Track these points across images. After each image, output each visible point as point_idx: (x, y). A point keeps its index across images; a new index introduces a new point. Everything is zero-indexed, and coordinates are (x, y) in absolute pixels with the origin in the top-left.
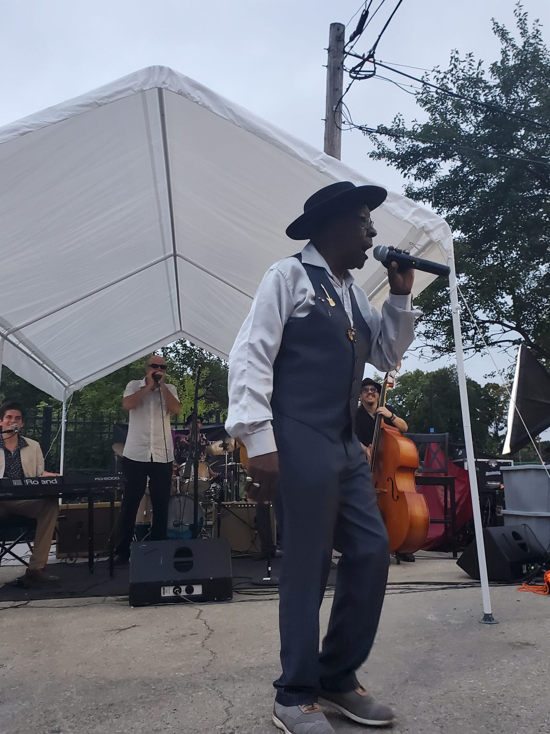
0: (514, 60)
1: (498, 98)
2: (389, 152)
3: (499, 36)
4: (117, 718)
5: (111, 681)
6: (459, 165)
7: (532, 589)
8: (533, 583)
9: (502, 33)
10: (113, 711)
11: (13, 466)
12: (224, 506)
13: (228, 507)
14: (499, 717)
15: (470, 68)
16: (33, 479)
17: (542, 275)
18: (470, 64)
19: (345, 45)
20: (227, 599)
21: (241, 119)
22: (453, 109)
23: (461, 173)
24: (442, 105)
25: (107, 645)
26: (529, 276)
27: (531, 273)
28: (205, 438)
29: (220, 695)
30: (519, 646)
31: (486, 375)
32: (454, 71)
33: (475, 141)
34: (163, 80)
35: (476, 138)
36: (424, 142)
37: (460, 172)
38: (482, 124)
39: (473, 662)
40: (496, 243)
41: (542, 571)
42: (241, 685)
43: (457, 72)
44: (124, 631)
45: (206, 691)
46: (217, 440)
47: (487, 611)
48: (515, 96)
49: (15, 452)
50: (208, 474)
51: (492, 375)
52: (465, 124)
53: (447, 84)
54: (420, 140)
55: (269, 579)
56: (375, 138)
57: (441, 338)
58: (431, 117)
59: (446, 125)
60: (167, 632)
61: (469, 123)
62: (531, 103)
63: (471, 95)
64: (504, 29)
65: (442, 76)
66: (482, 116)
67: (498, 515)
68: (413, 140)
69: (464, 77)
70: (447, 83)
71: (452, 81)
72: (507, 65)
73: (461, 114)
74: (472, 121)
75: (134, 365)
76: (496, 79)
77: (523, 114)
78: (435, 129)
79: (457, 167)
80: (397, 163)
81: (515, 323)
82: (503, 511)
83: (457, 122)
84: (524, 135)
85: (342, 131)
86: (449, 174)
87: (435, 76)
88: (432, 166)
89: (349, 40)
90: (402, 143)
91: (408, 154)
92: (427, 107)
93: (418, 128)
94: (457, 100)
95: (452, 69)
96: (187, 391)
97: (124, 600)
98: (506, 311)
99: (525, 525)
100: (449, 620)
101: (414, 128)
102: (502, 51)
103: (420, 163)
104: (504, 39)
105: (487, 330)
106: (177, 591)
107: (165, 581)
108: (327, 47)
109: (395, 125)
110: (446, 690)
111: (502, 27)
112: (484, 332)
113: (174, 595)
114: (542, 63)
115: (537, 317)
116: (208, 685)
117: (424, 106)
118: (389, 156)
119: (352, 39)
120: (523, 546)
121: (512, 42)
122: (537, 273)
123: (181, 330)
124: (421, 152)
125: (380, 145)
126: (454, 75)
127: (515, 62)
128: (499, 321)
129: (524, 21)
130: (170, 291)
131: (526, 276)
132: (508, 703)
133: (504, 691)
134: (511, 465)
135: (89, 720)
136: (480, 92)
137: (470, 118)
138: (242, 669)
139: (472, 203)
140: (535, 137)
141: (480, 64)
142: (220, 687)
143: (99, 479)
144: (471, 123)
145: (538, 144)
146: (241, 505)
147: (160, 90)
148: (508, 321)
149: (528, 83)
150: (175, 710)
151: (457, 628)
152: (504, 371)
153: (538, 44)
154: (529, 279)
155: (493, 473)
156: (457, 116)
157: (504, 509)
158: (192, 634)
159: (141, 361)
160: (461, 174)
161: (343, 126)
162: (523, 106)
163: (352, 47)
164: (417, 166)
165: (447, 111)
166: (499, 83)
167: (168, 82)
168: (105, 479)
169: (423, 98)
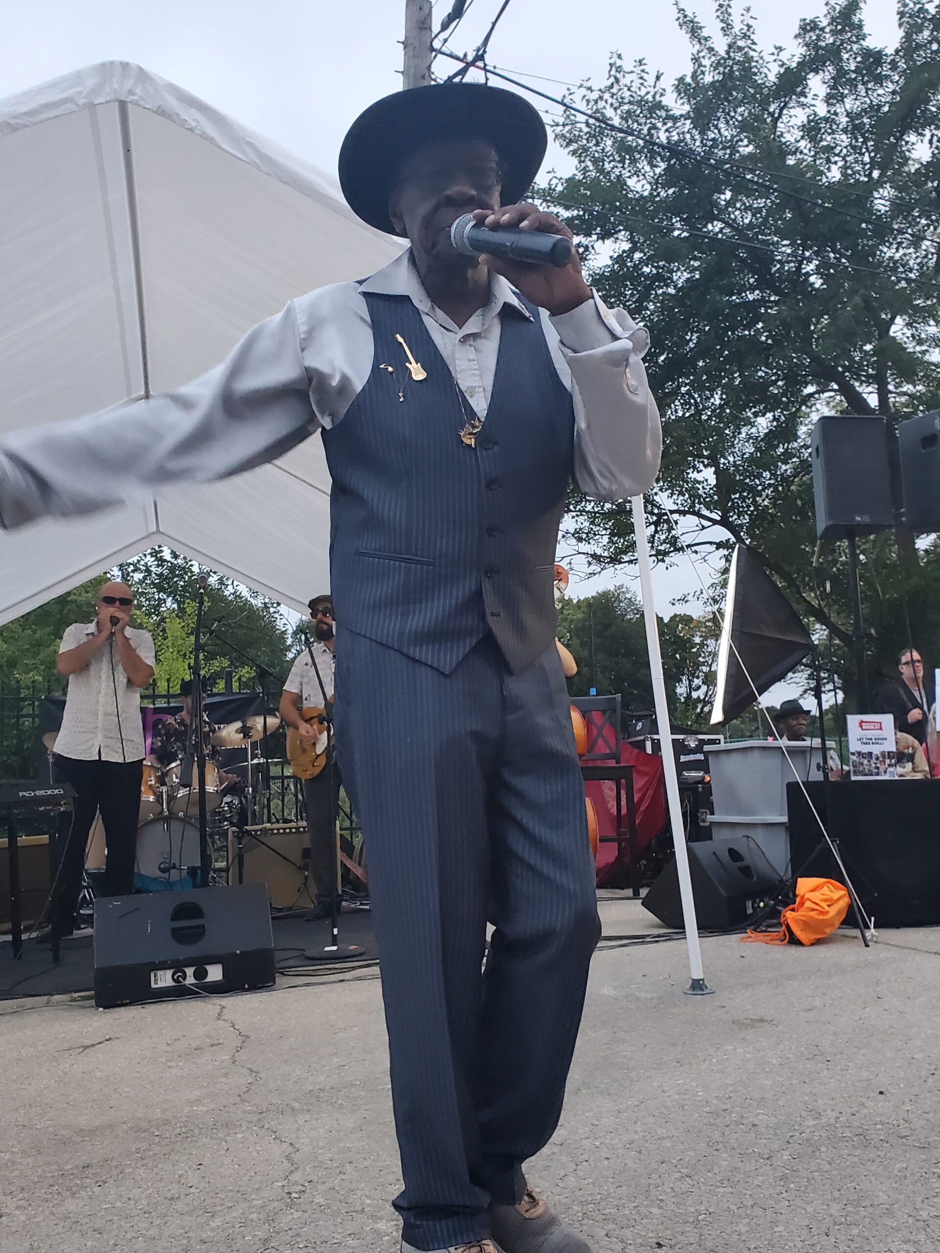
0: (712, 74)
1: (688, 136)
3: (687, 33)
4: (100, 1186)
5: (82, 1130)
6: (627, 249)
7: (761, 938)
8: (764, 929)
9: (693, 26)
10: (90, 1176)
12: (248, 832)
13: (256, 834)
14: (727, 1129)
15: (642, 84)
17: (761, 434)
18: (641, 78)
19: (433, 36)
20: (266, 985)
21: (268, 160)
22: (614, 153)
23: (631, 261)
24: (597, 145)
25: (66, 1073)
26: (741, 436)
27: (744, 430)
28: (207, 720)
29: (274, 1136)
30: (749, 1025)
31: (674, 600)
32: (616, 86)
33: (652, 207)
34: (129, 87)
35: (653, 202)
36: (567, 208)
37: (629, 260)
38: (662, 180)
39: (680, 1053)
40: (687, 381)
41: (777, 909)
42: (307, 1117)
43: (620, 90)
44: (92, 1048)
45: (250, 1132)
46: (229, 723)
47: (698, 974)
48: (715, 134)
50: (217, 780)
51: (684, 600)
52: (635, 178)
53: (604, 111)
54: (559, 204)
55: (335, 948)
57: (600, 540)
58: (579, 166)
59: (604, 180)
60: (168, 1045)
61: (641, 177)
62: (740, 146)
63: (643, 130)
64: (696, 20)
65: (595, 95)
66: (663, 165)
67: (702, 824)
68: (549, 204)
69: (632, 99)
70: (604, 108)
71: (612, 105)
72: (702, 81)
73: (627, 162)
74: (646, 175)
75: (75, 594)
76: (683, 104)
77: (728, 165)
78: (585, 185)
79: (624, 251)
81: (720, 513)
82: (710, 818)
83: (621, 175)
84: (731, 199)
86: (610, 263)
87: (584, 97)
89: (439, 28)
92: (571, 148)
93: (557, 184)
94: (622, 138)
95: (612, 84)
96: (170, 638)
97: (84, 998)
98: (705, 493)
99: (748, 837)
100: (637, 993)
101: (551, 183)
102: (693, 57)
104: (696, 37)
105: (674, 527)
106: (180, 976)
107: (157, 962)
108: (402, 39)
110: (642, 1097)
111: (692, 17)
112: (669, 530)
113: (173, 984)
114: (756, 81)
115: (755, 502)
116: (250, 1122)
117: (567, 146)
119: (445, 26)
120: (746, 871)
121: (709, 44)
122: (754, 430)
123: (158, 531)
126: (616, 94)
127: (713, 77)
128: (694, 511)
129: (726, 10)
131: (734, 437)
132: (738, 1108)
133: (730, 1092)
134: (719, 743)
135: (51, 1193)
136: (659, 125)
137: (643, 168)
138: (306, 1093)
139: (649, 313)
140: (748, 204)
141: (658, 78)
142: (272, 1123)
143: (26, 794)
144: (645, 178)
145: (754, 215)
146: (278, 830)
147: (123, 105)
148: (708, 509)
149: (735, 112)
150: (200, 1164)
151: (651, 1005)
152: (702, 593)
153: (750, 48)
154: (740, 440)
155: (692, 757)
156: (621, 165)
157: (712, 813)
158: (212, 1045)
159: (87, 587)
160: (629, 264)
162: (728, 151)
163: (446, 41)
165: (606, 156)
166: (689, 112)
167: (138, 90)
168: (37, 793)
169: (564, 132)
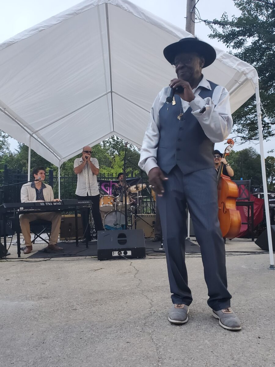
2: (219, 34)
4: (101, 305)
5: (95, 291)
6: (257, 39)
10: (98, 302)
11: (40, 197)
12: (138, 216)
13: (140, 216)
16: (49, 202)
20: (143, 257)
21: (148, 18)
22: (255, 8)
23: (258, 44)
24: (248, 6)
29: (146, 297)
31: (269, 151)
33: (266, 25)
35: (267, 23)
36: (238, 27)
38: (270, 16)
39: (266, 286)
44: (97, 270)
45: (140, 296)
47: (272, 264)
49: (40, 190)
50: (130, 201)
51: (272, 151)
52: (261, 16)
54: (235, 26)
55: (162, 249)
56: (212, 27)
57: (245, 132)
58: (242, 13)
59: (251, 17)
61: (263, 15)
66: (271, 11)
68: (232, 27)
73: (259, 10)
74: (265, 14)
78: (244, 20)
79: (256, 40)
80: (223, 40)
83: (256, 15)
85: (195, 23)
86: (251, 44)
88: (242, 41)
90: (226, 29)
91: (229, 34)
93: (235, 20)
94: (257, 2)
96: (116, 162)
97: (95, 258)
100: (253, 268)
101: (233, 20)
103: (236, 39)
105: (270, 128)
106: (120, 253)
107: (114, 249)
109: (222, 19)
110: (254, 297)
112: (268, 129)
113: (118, 255)
116: (140, 293)
117: (239, 7)
118: (219, 36)
123: (114, 131)
124: (236, 33)
125: (214, 30)
130: (109, 111)
135: (88, 306)
137: (264, 12)
138: (155, 287)
139: (264, 60)
142: (146, 294)
146: (146, 216)
147: (106, 4)
150: (127, 303)
151: (257, 271)
155: (273, 200)
156: (257, 12)
158: (129, 272)
161: (196, 21)
164: (234, 41)
165: (251, 9)
169: (238, 2)
